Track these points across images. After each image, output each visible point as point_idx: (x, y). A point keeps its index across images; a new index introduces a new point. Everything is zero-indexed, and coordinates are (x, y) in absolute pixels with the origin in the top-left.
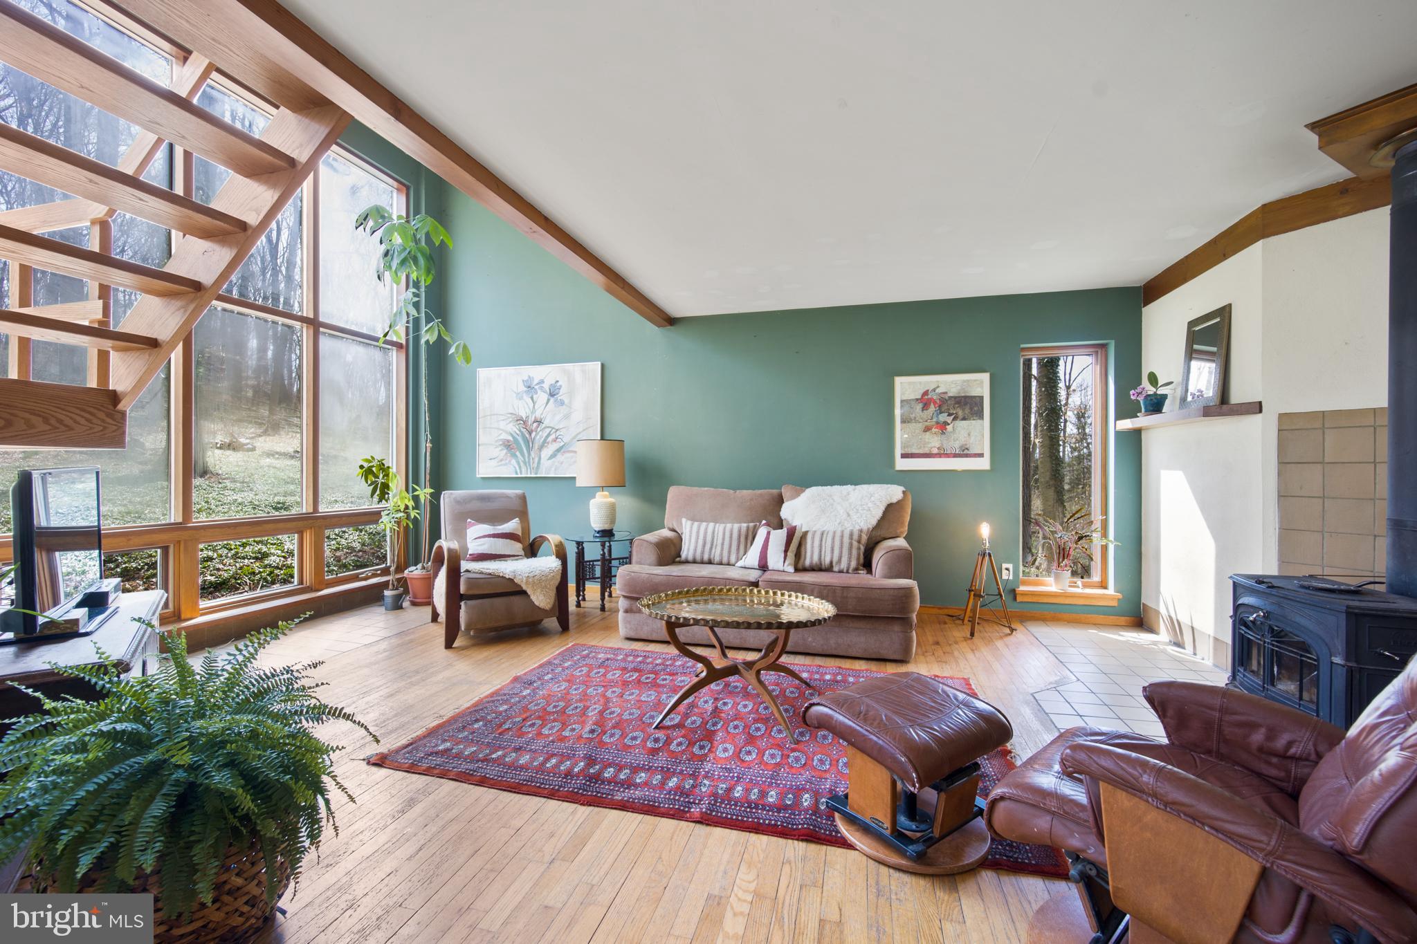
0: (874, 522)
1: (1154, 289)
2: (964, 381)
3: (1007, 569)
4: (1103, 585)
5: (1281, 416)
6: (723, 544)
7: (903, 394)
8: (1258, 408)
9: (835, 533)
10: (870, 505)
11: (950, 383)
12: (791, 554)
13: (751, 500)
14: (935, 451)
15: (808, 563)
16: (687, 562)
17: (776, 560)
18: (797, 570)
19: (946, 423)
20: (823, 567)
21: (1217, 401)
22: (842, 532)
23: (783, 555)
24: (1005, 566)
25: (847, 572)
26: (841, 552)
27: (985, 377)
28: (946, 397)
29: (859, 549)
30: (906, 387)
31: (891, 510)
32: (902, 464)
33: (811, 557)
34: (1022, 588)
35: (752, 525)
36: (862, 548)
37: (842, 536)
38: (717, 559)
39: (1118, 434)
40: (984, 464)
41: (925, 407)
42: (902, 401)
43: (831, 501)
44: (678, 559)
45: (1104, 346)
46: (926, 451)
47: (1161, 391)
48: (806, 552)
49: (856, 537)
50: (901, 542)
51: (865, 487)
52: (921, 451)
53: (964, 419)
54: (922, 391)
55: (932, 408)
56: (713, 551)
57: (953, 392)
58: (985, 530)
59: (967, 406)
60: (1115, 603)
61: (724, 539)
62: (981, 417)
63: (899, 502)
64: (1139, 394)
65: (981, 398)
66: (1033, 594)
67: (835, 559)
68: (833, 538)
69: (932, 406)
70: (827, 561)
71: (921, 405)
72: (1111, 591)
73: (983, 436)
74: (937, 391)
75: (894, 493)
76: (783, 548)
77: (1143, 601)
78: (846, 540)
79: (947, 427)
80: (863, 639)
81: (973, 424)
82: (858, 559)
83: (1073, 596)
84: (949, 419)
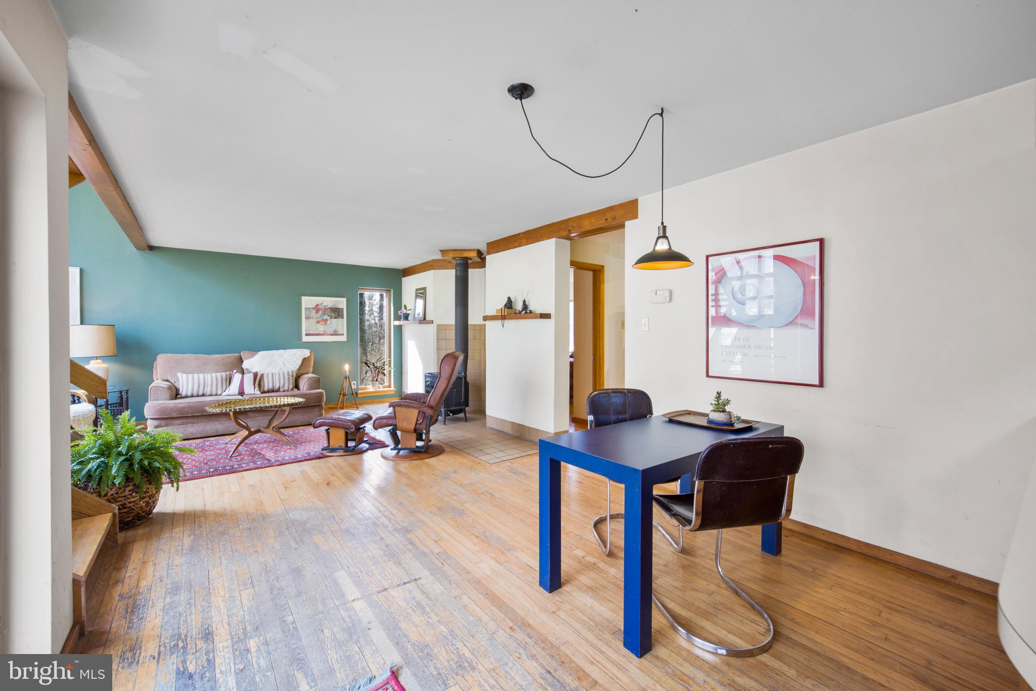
0: (298, 367)
1: (407, 272)
2: (335, 301)
3: (354, 384)
4: (390, 386)
5: (438, 325)
6: (212, 385)
7: (306, 305)
8: (432, 322)
9: (279, 373)
10: (295, 359)
11: (328, 302)
12: (257, 385)
13: (223, 359)
14: (322, 333)
15: (266, 389)
16: (186, 397)
17: (249, 389)
18: (261, 393)
19: (327, 320)
20: (275, 390)
21: (423, 319)
22: (283, 372)
23: (253, 386)
24: (353, 382)
25: (288, 391)
26: (284, 382)
27: (344, 300)
28: (327, 307)
29: (293, 380)
30: (308, 302)
31: (305, 361)
32: (305, 339)
33: (267, 385)
34: (360, 391)
35: (228, 373)
36: (294, 379)
37: (284, 374)
38: (208, 393)
39: (394, 326)
40: (344, 338)
41: (317, 312)
42: (306, 308)
43: (273, 358)
44: (179, 396)
45: (389, 291)
46: (318, 332)
47: (408, 312)
48: (264, 385)
49: (291, 374)
50: (311, 375)
51: (290, 350)
52: (315, 333)
53: (335, 318)
54: (315, 304)
55: (320, 312)
56: (206, 388)
57: (330, 305)
58: (347, 367)
59: (336, 312)
60: (394, 393)
61: (212, 382)
62: (343, 318)
63: (308, 357)
64: (401, 313)
65: (343, 309)
66: (364, 393)
67: (281, 385)
68: (279, 376)
69: (320, 311)
70: (277, 387)
71: (315, 311)
72: (392, 388)
73: (343, 326)
74: (323, 304)
75: (306, 353)
76: (253, 383)
77: (403, 390)
78: (286, 376)
79: (328, 321)
80: (302, 417)
81: (340, 320)
82: (293, 384)
83: (379, 392)
84: (328, 318)
